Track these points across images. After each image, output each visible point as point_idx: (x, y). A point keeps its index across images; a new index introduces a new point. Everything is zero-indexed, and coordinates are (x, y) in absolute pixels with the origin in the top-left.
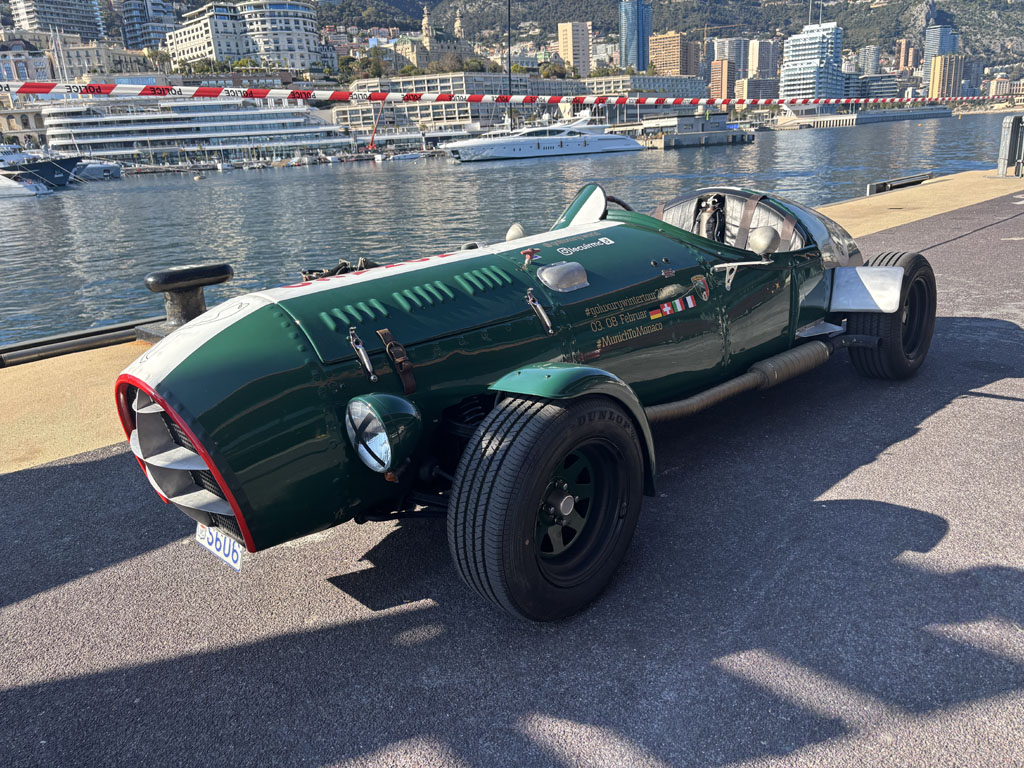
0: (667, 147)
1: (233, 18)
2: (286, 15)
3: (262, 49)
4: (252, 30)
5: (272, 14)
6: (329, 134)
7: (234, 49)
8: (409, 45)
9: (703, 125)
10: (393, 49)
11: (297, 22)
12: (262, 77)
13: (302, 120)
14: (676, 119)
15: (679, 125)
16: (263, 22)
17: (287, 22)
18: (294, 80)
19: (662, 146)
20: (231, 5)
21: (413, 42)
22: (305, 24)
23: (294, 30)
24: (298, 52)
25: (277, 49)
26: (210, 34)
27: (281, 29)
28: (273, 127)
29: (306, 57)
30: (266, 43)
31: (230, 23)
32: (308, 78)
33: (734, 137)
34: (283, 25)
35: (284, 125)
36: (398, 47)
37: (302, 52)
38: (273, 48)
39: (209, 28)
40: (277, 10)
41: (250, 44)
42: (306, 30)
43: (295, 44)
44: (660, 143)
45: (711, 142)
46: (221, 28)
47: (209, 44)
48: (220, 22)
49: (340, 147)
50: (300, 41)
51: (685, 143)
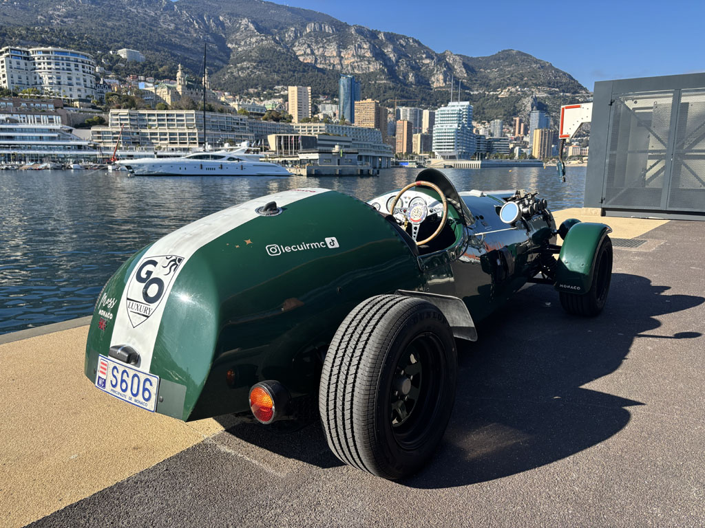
0: (309, 175)
1: (25, 58)
2: (68, 60)
3: (47, 83)
4: (40, 69)
5: (56, 58)
6: (80, 147)
7: (24, 81)
8: (166, 89)
9: (339, 160)
10: (154, 91)
12: (38, 102)
13: (56, 135)
14: (317, 154)
15: (320, 159)
16: (49, 63)
17: (68, 65)
18: (65, 106)
19: (306, 174)
20: (26, 49)
21: (169, 88)
22: (83, 67)
23: (74, 71)
24: (75, 87)
25: (59, 83)
26: (5, 69)
27: (63, 69)
28: (31, 138)
29: (83, 91)
30: (50, 78)
31: (22, 62)
32: (78, 105)
33: (362, 171)
34: (65, 67)
35: (41, 138)
36: (158, 91)
37: (79, 87)
38: (55, 82)
39: (4, 64)
40: (60, 56)
41: (38, 78)
42: (84, 72)
43: (74, 81)
44: (304, 172)
45: (344, 173)
46: (14, 65)
47: (4, 76)
48: (14, 61)
49: (88, 158)
50: (78, 79)
51: (323, 173)
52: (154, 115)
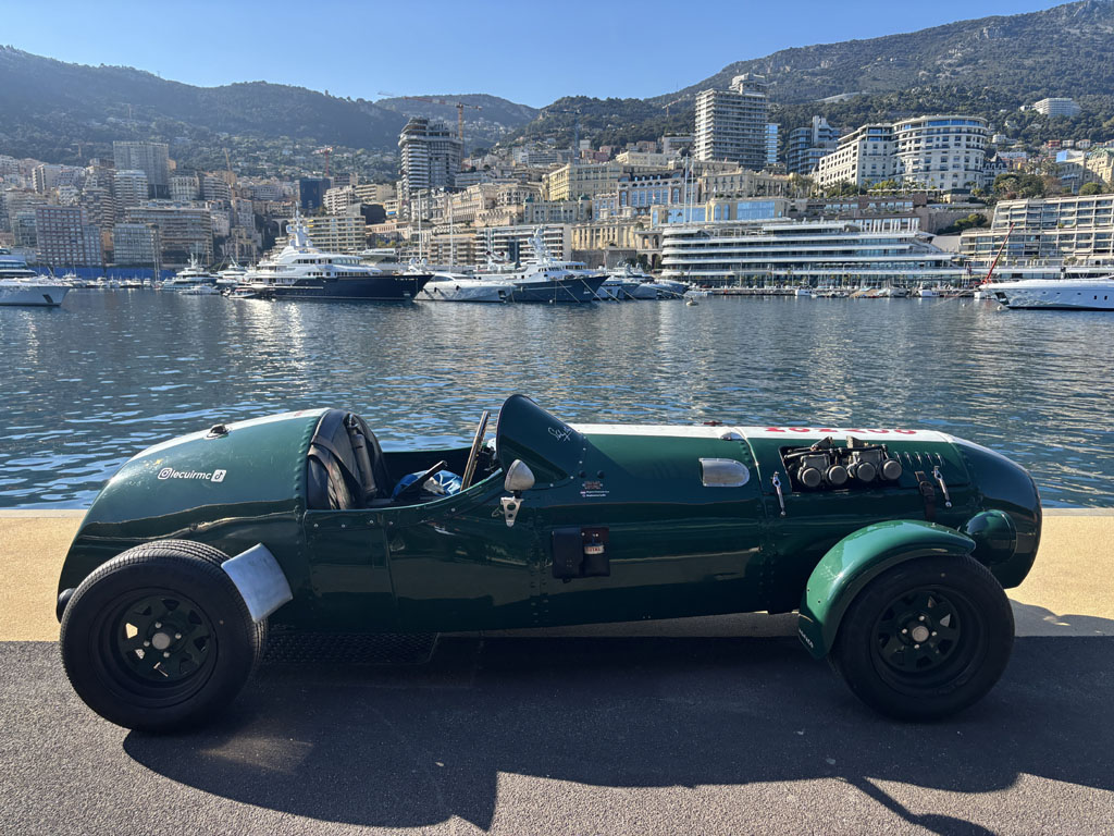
1: (886, 138)
2: (947, 131)
3: (910, 170)
4: (904, 150)
5: (929, 132)
6: (938, 264)
7: (879, 171)
11: (958, 138)
12: (891, 200)
13: (907, 247)
16: (917, 141)
17: (946, 139)
18: (929, 202)
20: (889, 125)
22: (968, 139)
23: (953, 148)
24: (952, 171)
25: (927, 169)
26: (856, 158)
27: (937, 147)
28: (873, 253)
29: (961, 176)
30: (915, 163)
31: (881, 144)
32: (948, 200)
34: (940, 143)
35: (886, 252)
36: (1089, 162)
37: (956, 171)
38: (922, 168)
39: (857, 151)
40: (936, 127)
41: (898, 165)
42: (968, 146)
43: (950, 162)
46: (870, 150)
47: (854, 167)
48: (870, 144)
49: (944, 280)
50: (957, 159)
52: (1072, 204)
